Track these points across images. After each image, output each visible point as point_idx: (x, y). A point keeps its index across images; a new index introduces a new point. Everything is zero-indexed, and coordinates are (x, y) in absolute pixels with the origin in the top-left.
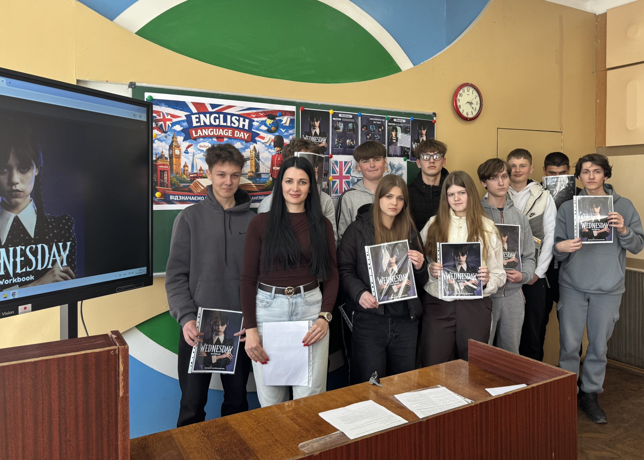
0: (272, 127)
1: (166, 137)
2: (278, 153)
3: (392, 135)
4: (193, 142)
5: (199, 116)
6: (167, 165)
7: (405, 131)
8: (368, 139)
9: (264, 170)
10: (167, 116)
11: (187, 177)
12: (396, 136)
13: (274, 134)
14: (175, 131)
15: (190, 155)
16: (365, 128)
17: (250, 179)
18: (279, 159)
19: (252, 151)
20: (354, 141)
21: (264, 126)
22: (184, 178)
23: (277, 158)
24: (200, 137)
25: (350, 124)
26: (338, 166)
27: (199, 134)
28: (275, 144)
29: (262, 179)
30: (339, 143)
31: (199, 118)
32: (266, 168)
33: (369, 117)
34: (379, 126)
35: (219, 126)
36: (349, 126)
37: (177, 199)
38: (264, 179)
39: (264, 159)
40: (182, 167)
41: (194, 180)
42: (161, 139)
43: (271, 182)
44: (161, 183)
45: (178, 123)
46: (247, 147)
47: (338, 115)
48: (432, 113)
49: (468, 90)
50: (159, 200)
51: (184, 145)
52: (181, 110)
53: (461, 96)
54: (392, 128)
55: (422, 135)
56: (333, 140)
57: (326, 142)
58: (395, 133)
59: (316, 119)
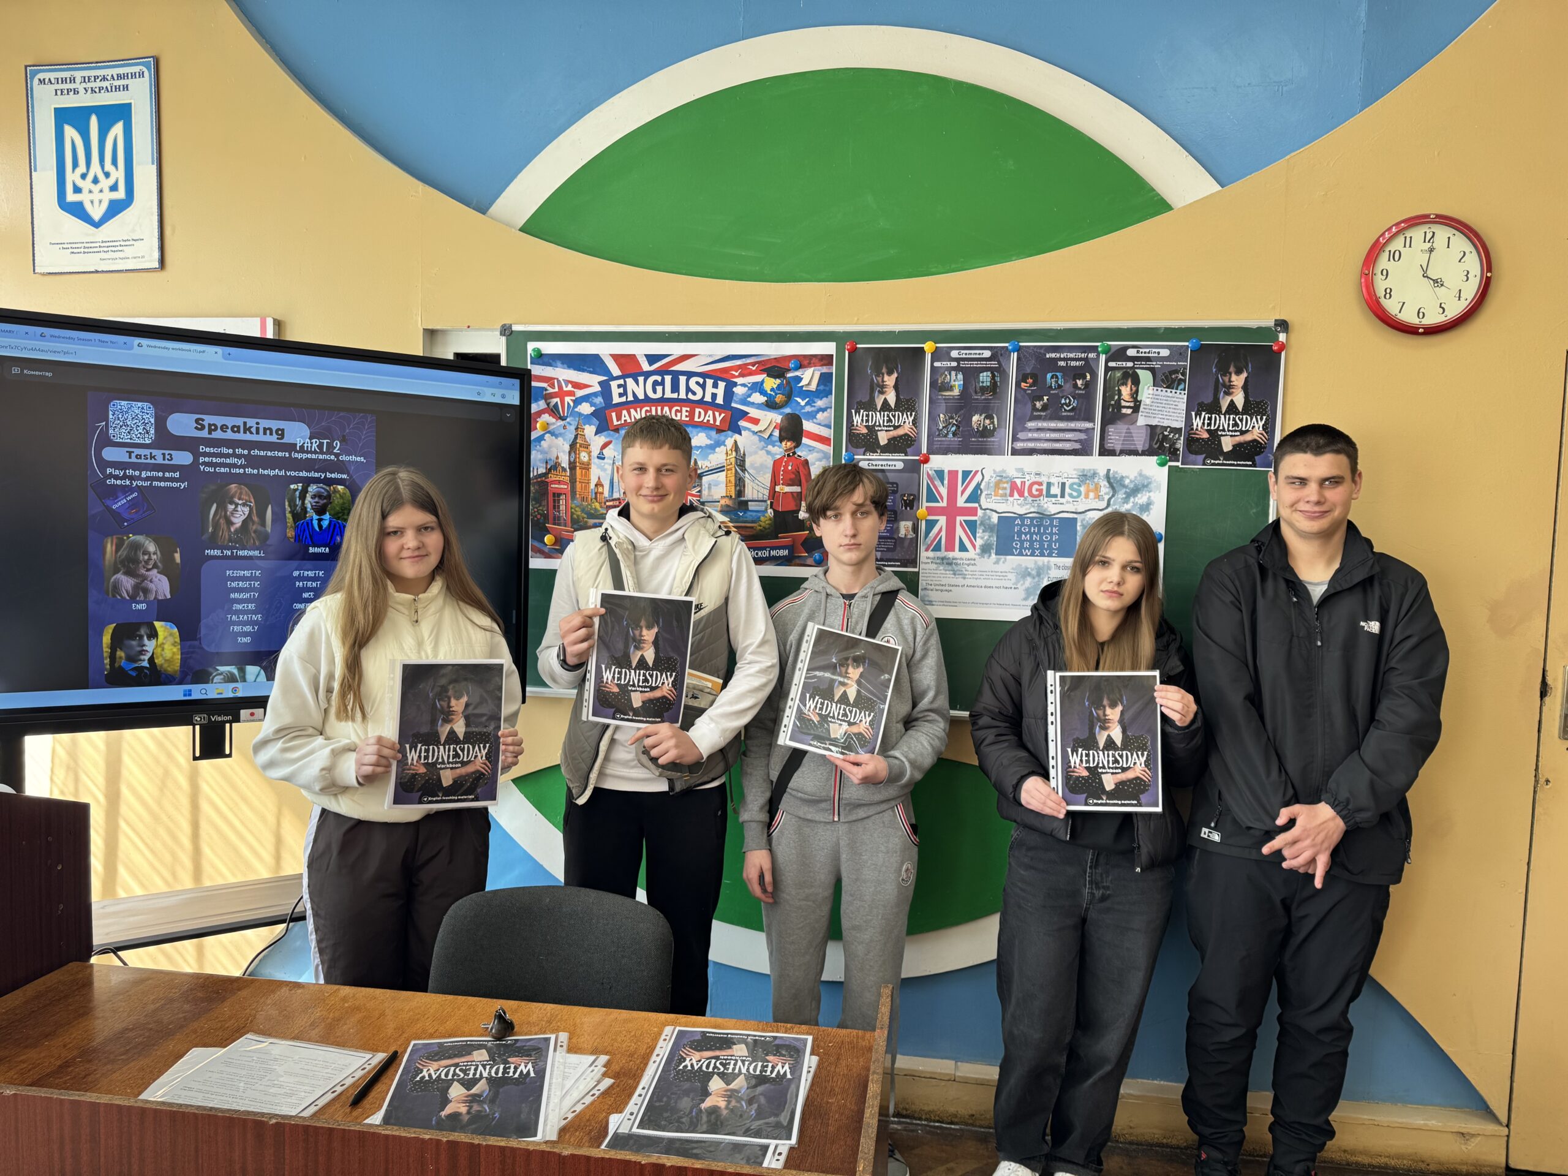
0: (776, 394)
1: (565, 427)
2: (788, 455)
3: (1120, 394)
4: (612, 436)
5: (625, 382)
6: (565, 483)
7: (1167, 379)
8: (1038, 410)
9: (755, 492)
10: (566, 387)
11: (601, 507)
12: (1132, 396)
13: (782, 410)
14: (580, 414)
15: (608, 461)
16: (1030, 381)
17: (723, 511)
18: (790, 468)
19: (730, 452)
20: (993, 418)
21: (758, 394)
22: (595, 509)
23: (786, 467)
25: (985, 374)
26: (946, 482)
27: (623, 419)
28: (783, 434)
29: (750, 513)
30: (950, 424)
31: (624, 386)
32: (760, 489)
33: (1042, 351)
34: (1078, 373)
35: (663, 401)
36: (981, 378)
38: (754, 514)
39: (755, 469)
40: (592, 486)
42: (557, 432)
43: (770, 519)
44: (554, 518)
45: (586, 398)
46: (719, 444)
47: (949, 353)
48: (1271, 323)
49: (1429, 236)
50: (546, 550)
51: (597, 442)
52: (591, 372)
53: (1397, 258)
54: (1118, 374)
55: (1229, 389)
56: (933, 418)
57: (913, 424)
58: (1131, 390)
59: (887, 368)
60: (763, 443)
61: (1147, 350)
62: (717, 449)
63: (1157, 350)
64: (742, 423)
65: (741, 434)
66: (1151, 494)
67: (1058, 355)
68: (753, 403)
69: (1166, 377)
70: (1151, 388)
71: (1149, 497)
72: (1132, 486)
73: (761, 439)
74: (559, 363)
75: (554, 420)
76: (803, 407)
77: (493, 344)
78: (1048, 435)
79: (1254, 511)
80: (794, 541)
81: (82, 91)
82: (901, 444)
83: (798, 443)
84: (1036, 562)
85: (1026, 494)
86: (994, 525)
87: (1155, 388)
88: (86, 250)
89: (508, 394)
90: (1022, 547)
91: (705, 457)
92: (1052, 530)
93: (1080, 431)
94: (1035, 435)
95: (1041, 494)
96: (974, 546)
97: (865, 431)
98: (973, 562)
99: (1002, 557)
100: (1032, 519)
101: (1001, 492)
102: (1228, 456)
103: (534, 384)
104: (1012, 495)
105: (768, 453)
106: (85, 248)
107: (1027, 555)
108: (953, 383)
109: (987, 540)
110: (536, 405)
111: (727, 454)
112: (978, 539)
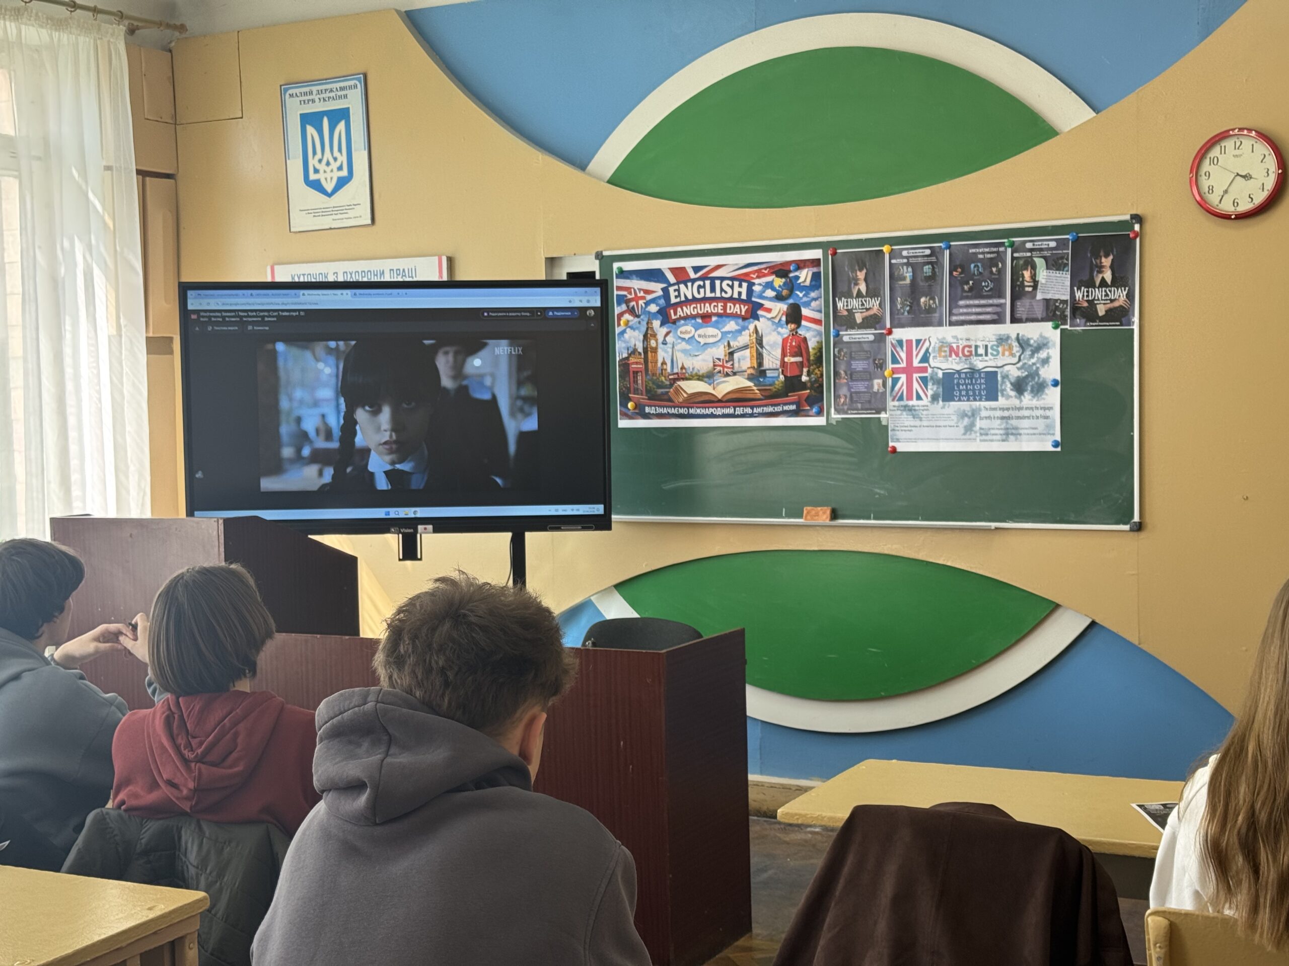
0: (783, 290)
1: (639, 323)
2: (793, 334)
3: (1023, 277)
4: (672, 327)
5: (679, 287)
6: (640, 364)
7: (1054, 263)
8: (966, 292)
9: (771, 363)
10: (640, 293)
11: (666, 380)
12: (1032, 278)
13: (787, 301)
14: (649, 313)
15: (669, 347)
16: (959, 270)
17: (750, 378)
18: (794, 344)
19: (752, 334)
20: (935, 299)
21: (770, 290)
22: (662, 382)
23: (791, 343)
24: (681, 318)
25: (927, 267)
26: (905, 348)
27: (678, 314)
28: (789, 319)
29: (768, 379)
30: (905, 304)
31: (678, 290)
32: (774, 360)
33: (967, 248)
34: (992, 262)
35: (705, 300)
36: (925, 270)
37: (654, 412)
38: (771, 379)
39: (770, 346)
40: (659, 364)
41: (674, 382)
42: (634, 327)
43: (782, 383)
44: (634, 389)
45: (653, 301)
46: (745, 328)
47: (901, 254)
48: (1128, 217)
49: (1238, 144)
50: (630, 413)
51: (661, 332)
52: (656, 282)
53: (1215, 162)
54: (1021, 262)
55: (1100, 268)
56: (893, 301)
57: (880, 306)
58: (1031, 272)
59: (859, 266)
60: (774, 326)
61: (1040, 243)
62: (743, 333)
63: (1047, 243)
64: (760, 312)
65: (759, 321)
66: (1050, 351)
67: (977, 251)
69: (1055, 262)
70: (1045, 271)
71: (1048, 353)
72: (1035, 345)
73: (774, 323)
74: (634, 277)
75: (632, 318)
77: (592, 265)
78: (974, 310)
79: (1124, 359)
80: (799, 398)
81: (317, 100)
82: (872, 322)
83: (799, 325)
84: (972, 406)
85: (961, 355)
86: (940, 379)
87: (1048, 271)
88: (323, 214)
90: (960, 395)
91: (735, 339)
92: (981, 381)
93: (997, 305)
94: (965, 310)
95: (971, 354)
96: (926, 396)
97: (846, 313)
98: (926, 408)
99: (947, 403)
100: (966, 373)
101: (943, 354)
102: (1102, 319)
103: (617, 292)
104: (950, 356)
105: (779, 333)
106: (322, 212)
107: (964, 401)
108: (905, 274)
109: (936, 390)
110: (619, 308)
111: (750, 336)
112: (929, 390)
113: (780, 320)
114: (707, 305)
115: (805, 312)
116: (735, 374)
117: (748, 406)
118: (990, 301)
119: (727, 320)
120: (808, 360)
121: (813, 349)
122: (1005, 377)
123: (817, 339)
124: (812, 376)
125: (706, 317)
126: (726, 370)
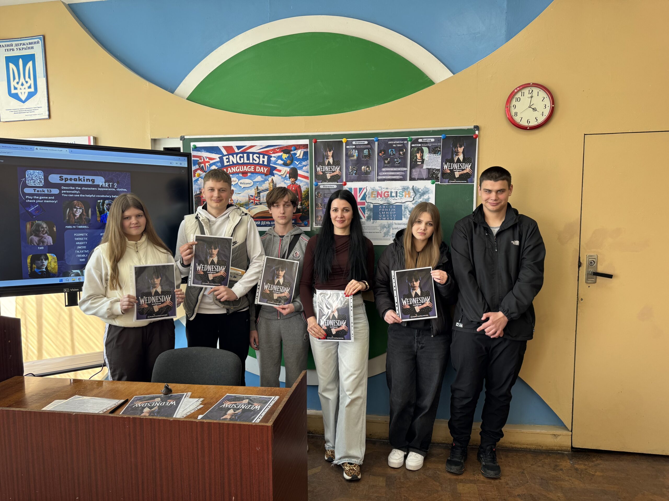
0: (287, 160)
2: (293, 184)
3: (416, 157)
5: (229, 157)
7: (433, 150)
8: (386, 164)
10: (206, 159)
12: (421, 158)
13: (289, 166)
16: (383, 152)
18: (293, 189)
20: (369, 167)
21: (280, 160)
25: (366, 150)
28: (290, 175)
30: (353, 170)
31: (229, 159)
33: (387, 141)
34: (400, 149)
35: (244, 164)
36: (364, 152)
45: (214, 164)
46: (266, 180)
47: (352, 143)
48: (472, 127)
49: (530, 91)
52: (215, 154)
53: (519, 101)
54: (416, 149)
55: (457, 153)
56: (347, 168)
57: (340, 170)
58: (421, 155)
59: (329, 149)
60: (283, 179)
61: (426, 139)
62: (265, 182)
63: (430, 139)
64: (275, 172)
65: (274, 176)
66: (429, 195)
67: (393, 142)
68: (278, 164)
69: (433, 149)
70: (428, 154)
71: (429, 196)
72: (422, 192)
73: (282, 178)
74: (203, 150)
75: (202, 173)
76: (298, 165)
77: (178, 144)
78: (390, 173)
79: (468, 200)
81: (15, 49)
82: (335, 178)
83: (296, 179)
84: (388, 222)
85: (383, 196)
86: (372, 209)
87: (430, 154)
88: (20, 112)
89: (182, 163)
90: (382, 217)
91: (261, 185)
92: (393, 210)
93: (402, 171)
94: (386, 173)
95: (388, 196)
96: (364, 217)
97: (322, 174)
99: (375, 221)
100: (385, 206)
101: (373, 196)
102: (458, 179)
103: (193, 159)
104: (378, 197)
105: (285, 183)
106: (19, 111)
107: (384, 220)
109: (369, 214)
110: (194, 167)
111: (269, 184)
112: (366, 214)
113: (286, 176)
114: (245, 167)
115: (300, 172)
116: (261, 204)
117: (268, 221)
118: (399, 169)
119: (256, 175)
120: (301, 197)
121: (304, 191)
122: (406, 208)
123: (306, 186)
124: (303, 206)
125: (245, 174)
126: (256, 201)
